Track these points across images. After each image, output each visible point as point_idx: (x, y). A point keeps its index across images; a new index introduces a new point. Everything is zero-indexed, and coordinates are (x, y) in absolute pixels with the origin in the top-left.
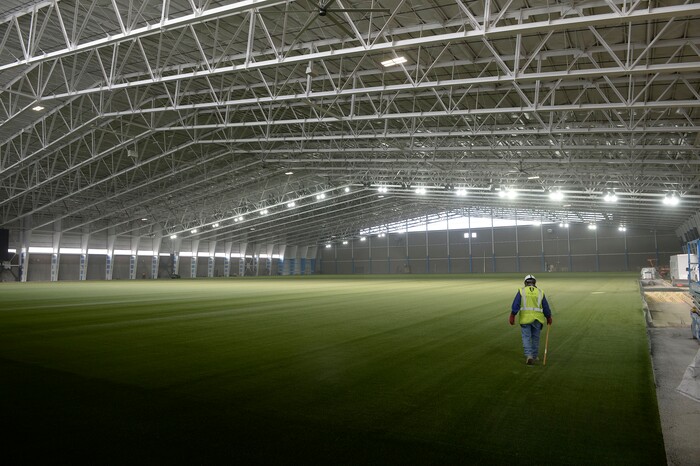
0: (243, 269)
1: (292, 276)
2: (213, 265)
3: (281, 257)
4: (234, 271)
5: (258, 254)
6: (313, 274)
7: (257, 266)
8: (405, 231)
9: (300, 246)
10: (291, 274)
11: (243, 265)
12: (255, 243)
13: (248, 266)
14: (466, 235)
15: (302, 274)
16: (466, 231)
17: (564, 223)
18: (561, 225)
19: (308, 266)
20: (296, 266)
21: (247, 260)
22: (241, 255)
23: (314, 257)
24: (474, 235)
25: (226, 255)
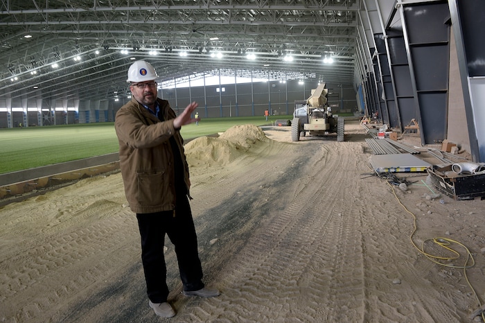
0: (41, 120)
1: (88, 124)
2: (11, 118)
3: (76, 109)
4: (33, 122)
5: (54, 108)
6: (107, 121)
7: (54, 117)
8: (174, 87)
9: (94, 100)
10: (87, 122)
11: (41, 117)
12: (51, 98)
13: (46, 117)
14: (218, 90)
15: (97, 122)
16: (217, 86)
17: (283, 80)
18: (281, 82)
19: (102, 116)
20: (91, 116)
21: (44, 113)
22: (38, 109)
23: (107, 109)
24: (223, 90)
25: (24, 110)
